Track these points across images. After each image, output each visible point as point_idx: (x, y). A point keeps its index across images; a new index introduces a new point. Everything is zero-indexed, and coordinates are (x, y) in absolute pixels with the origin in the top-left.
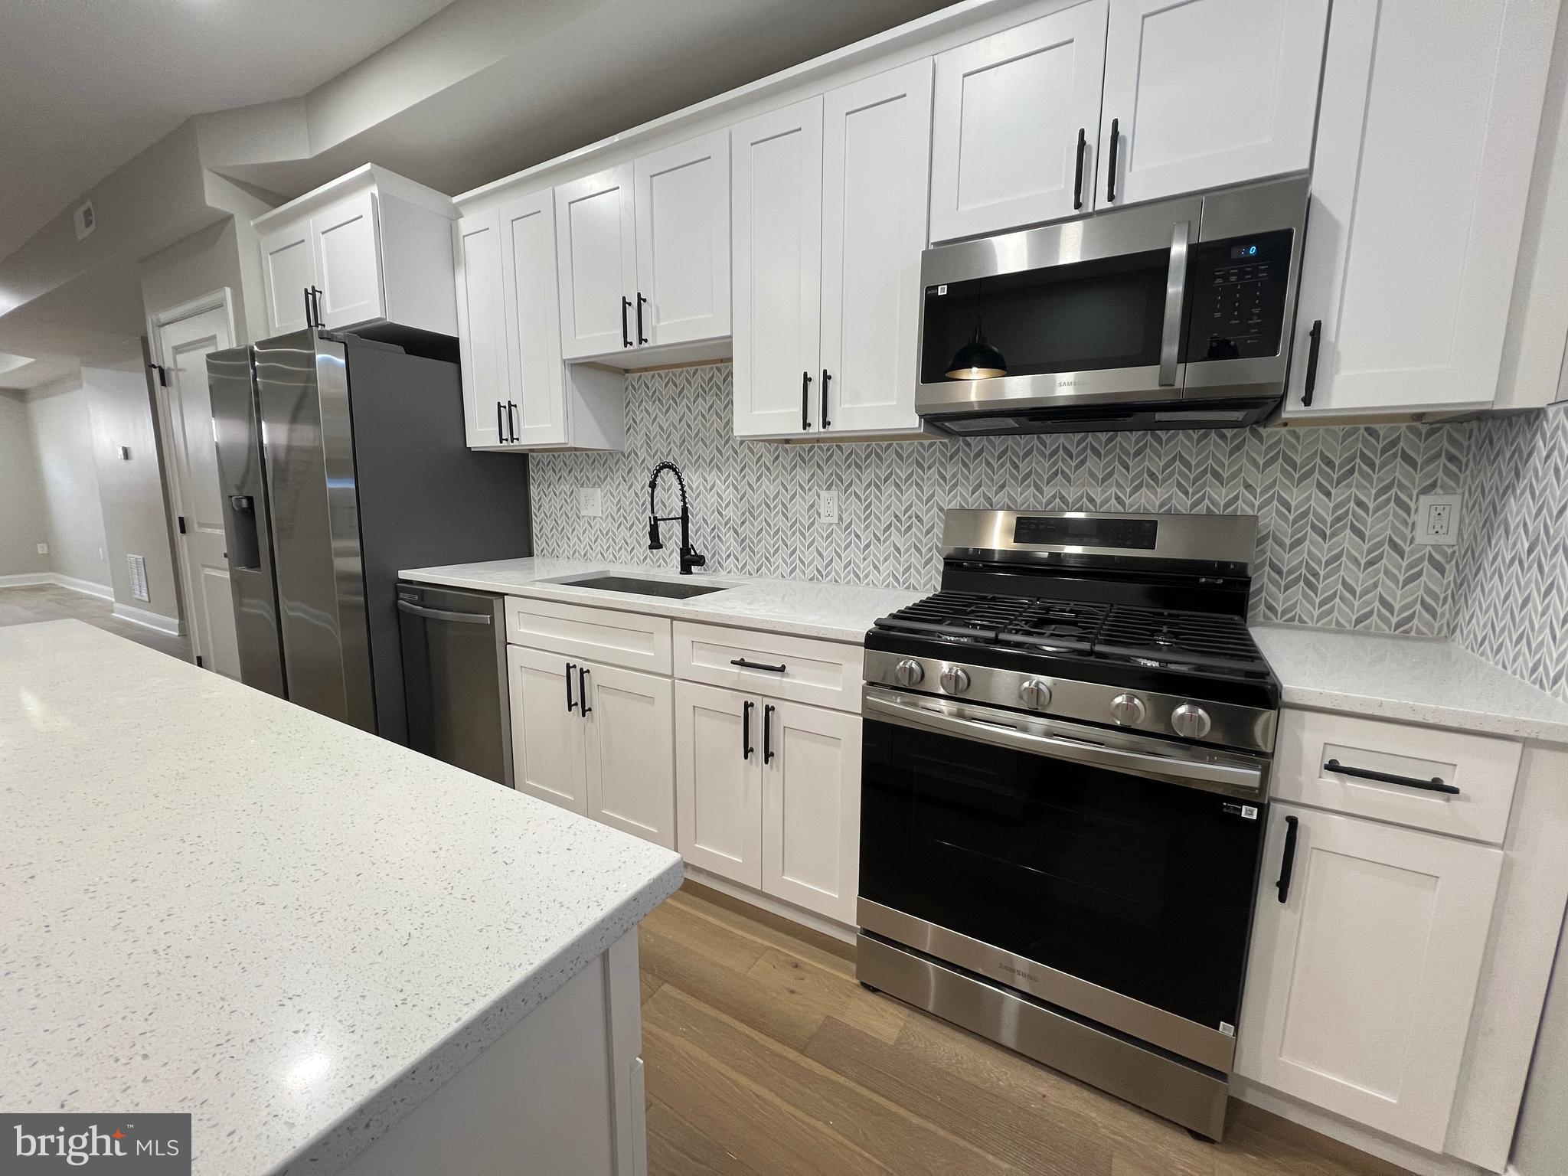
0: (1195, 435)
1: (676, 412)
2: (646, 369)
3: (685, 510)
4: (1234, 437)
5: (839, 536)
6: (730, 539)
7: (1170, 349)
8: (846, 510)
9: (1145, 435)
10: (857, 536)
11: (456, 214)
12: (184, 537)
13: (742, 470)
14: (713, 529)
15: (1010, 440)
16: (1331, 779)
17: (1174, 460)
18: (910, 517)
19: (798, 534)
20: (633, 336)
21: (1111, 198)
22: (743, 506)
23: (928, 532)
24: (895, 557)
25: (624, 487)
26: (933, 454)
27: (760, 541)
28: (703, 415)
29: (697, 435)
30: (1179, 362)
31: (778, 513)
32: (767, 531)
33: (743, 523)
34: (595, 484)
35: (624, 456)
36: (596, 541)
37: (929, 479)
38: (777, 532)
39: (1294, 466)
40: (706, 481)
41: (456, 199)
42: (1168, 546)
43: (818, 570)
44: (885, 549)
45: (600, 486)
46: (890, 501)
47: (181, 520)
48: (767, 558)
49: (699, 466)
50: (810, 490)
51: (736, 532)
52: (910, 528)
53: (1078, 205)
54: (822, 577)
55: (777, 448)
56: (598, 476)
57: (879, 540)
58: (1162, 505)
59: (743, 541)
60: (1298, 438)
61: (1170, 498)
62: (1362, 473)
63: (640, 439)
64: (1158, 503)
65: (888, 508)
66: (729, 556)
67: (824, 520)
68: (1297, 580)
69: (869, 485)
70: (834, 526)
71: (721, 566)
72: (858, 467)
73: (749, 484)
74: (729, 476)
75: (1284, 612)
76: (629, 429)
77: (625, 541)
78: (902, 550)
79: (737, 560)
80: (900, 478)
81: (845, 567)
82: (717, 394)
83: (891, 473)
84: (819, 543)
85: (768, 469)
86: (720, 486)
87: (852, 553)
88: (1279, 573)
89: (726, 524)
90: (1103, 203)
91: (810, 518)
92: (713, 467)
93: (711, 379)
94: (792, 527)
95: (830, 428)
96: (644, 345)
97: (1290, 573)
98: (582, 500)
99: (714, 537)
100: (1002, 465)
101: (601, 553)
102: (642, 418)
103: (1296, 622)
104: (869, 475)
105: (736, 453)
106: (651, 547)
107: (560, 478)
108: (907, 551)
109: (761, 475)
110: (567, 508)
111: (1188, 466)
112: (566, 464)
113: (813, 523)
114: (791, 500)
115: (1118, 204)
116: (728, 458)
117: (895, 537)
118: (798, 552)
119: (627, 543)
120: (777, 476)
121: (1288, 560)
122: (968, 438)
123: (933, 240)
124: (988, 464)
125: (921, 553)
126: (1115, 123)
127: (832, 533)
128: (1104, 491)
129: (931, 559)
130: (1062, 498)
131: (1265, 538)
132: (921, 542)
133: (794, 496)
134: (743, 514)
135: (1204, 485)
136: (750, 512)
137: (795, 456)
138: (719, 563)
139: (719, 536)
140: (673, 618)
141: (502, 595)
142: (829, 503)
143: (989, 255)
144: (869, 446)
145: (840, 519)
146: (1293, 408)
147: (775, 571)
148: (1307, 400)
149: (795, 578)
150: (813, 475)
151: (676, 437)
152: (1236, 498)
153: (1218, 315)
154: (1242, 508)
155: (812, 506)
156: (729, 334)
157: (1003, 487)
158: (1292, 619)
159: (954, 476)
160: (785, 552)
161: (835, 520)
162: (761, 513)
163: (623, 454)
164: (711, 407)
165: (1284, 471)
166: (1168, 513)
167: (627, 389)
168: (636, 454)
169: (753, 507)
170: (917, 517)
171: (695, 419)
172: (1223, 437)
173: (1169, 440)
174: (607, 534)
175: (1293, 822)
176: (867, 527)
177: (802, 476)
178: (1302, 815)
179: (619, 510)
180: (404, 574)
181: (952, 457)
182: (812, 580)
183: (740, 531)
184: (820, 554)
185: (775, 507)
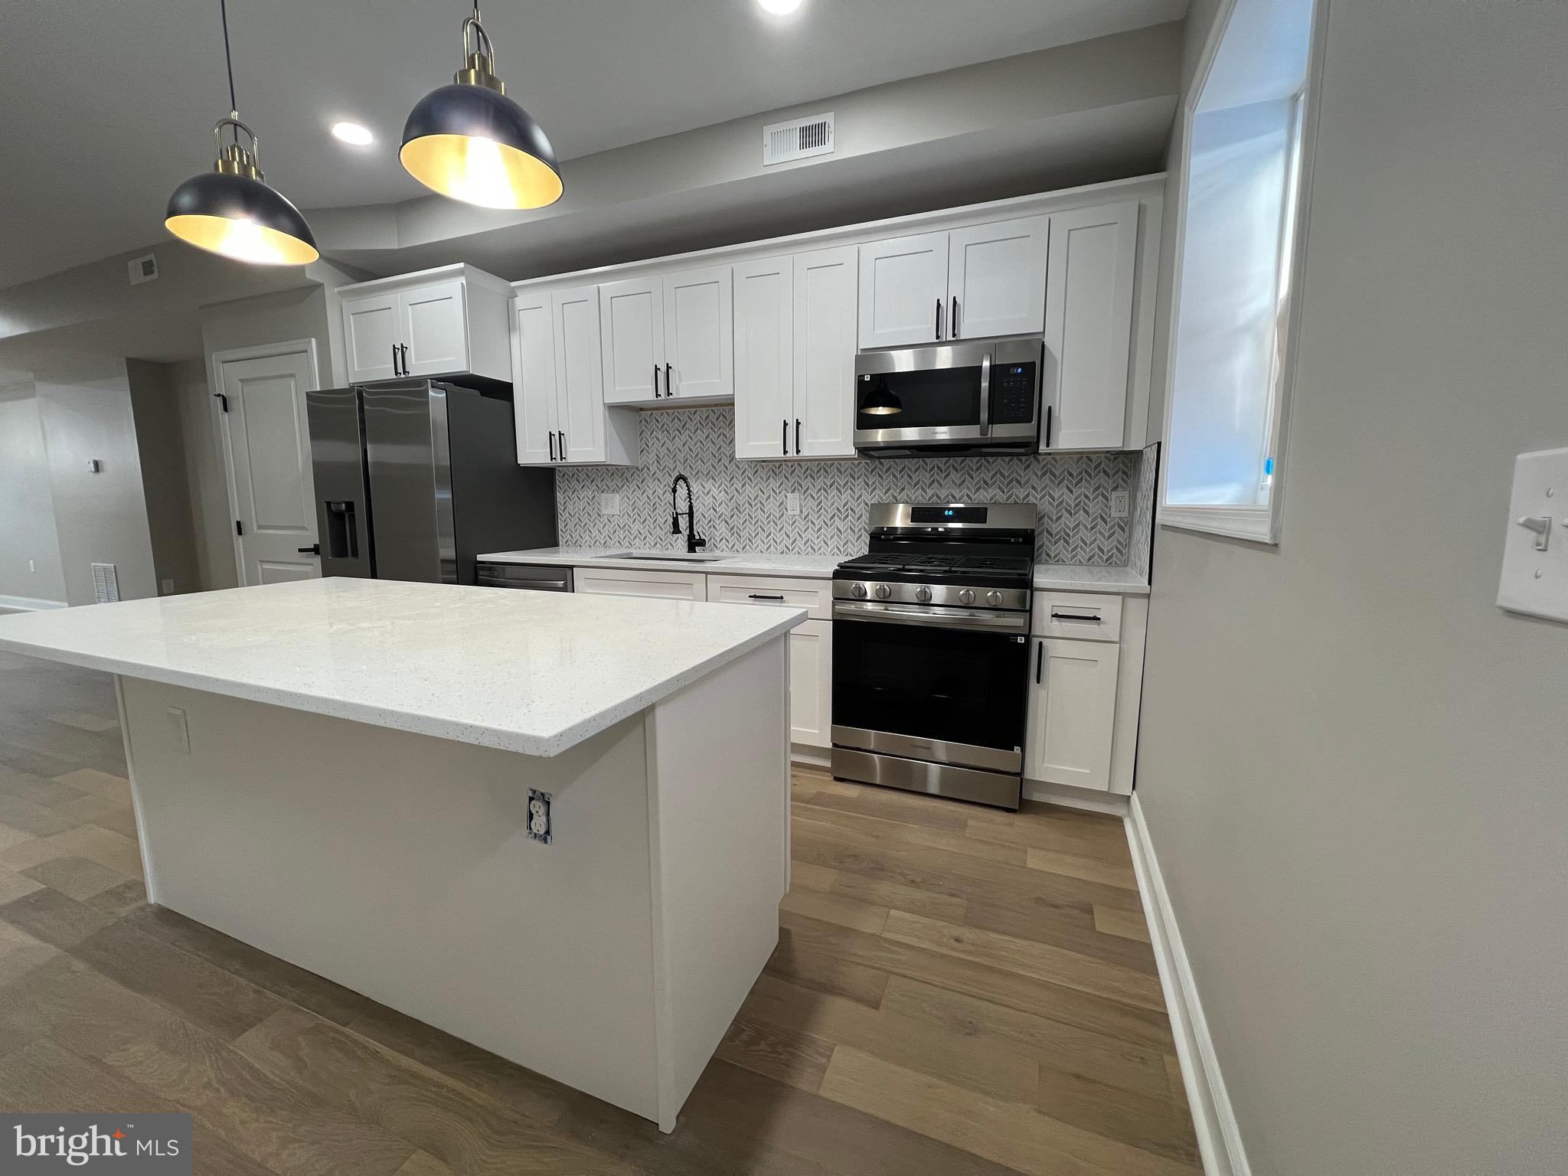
0: (1007, 459)
1: (680, 439)
3: (691, 507)
4: (1026, 460)
5: (801, 524)
6: (722, 528)
7: (984, 416)
8: (805, 506)
9: (981, 460)
10: (812, 522)
11: (513, 294)
12: (240, 538)
13: (731, 480)
14: (710, 521)
15: (906, 461)
16: (1056, 622)
17: (996, 473)
18: (847, 510)
19: (772, 522)
20: (662, 391)
21: (954, 335)
22: (732, 504)
23: (858, 519)
24: (838, 535)
25: (638, 493)
26: (861, 468)
27: (744, 529)
28: (701, 442)
29: (697, 456)
30: (989, 424)
31: (757, 509)
32: (750, 522)
33: (732, 516)
34: (613, 491)
35: (638, 470)
36: (615, 532)
37: (858, 485)
38: (757, 522)
39: (1055, 476)
40: (704, 488)
41: (513, 284)
42: (993, 522)
43: (786, 546)
44: (832, 530)
45: (617, 492)
46: (834, 500)
47: (239, 523)
48: (750, 540)
49: (698, 478)
50: (780, 493)
51: (726, 522)
52: (847, 516)
53: (938, 337)
54: (789, 550)
55: (756, 465)
56: (617, 485)
57: (827, 525)
58: (991, 499)
59: (732, 529)
60: (1056, 462)
61: (995, 495)
62: (1086, 480)
63: (652, 458)
64: (989, 498)
65: (833, 504)
66: (722, 540)
67: (790, 512)
68: (1060, 539)
69: (820, 489)
70: (797, 517)
71: (716, 547)
72: (813, 478)
73: (736, 490)
74: (721, 483)
75: (1055, 557)
76: (642, 451)
77: (639, 532)
78: (842, 531)
79: (728, 542)
80: (840, 485)
81: (805, 544)
82: (712, 428)
83: (834, 481)
84: (788, 529)
86: (714, 491)
87: (810, 534)
88: (1051, 535)
89: (719, 517)
90: (950, 338)
91: (780, 511)
92: (709, 478)
93: (707, 417)
94: (767, 518)
95: (801, 454)
96: (671, 397)
97: (1056, 535)
98: (603, 504)
99: (710, 527)
100: (902, 477)
101: (619, 542)
102: (653, 444)
103: (1060, 562)
104: (819, 483)
105: (727, 468)
107: (584, 486)
108: (845, 531)
109: (745, 483)
110: (589, 509)
111: (1004, 476)
112: (588, 476)
113: (782, 515)
114: (766, 500)
115: (958, 339)
116: (720, 472)
117: (838, 522)
118: (772, 535)
119: (641, 534)
121: (1055, 528)
122: (881, 460)
123: (861, 347)
124: (894, 476)
125: (854, 532)
126: (955, 298)
127: (795, 521)
128: (961, 492)
129: (861, 536)
130: (937, 496)
131: (1043, 516)
132: (854, 525)
133: (769, 497)
134: (732, 510)
135: (1012, 488)
136: (737, 508)
137: (769, 471)
138: (714, 545)
139: (714, 526)
140: (707, 573)
141: (571, 567)
142: (793, 501)
143: (891, 360)
144: (819, 464)
145: (801, 511)
146: (1042, 448)
147: (755, 548)
148: (1048, 446)
149: (770, 552)
150: (782, 484)
151: (681, 457)
152: (1028, 495)
153: (1005, 401)
154: (1031, 499)
155: (782, 503)
156: (732, 393)
157: (903, 489)
158: (1058, 561)
159: (874, 483)
160: (762, 535)
161: (798, 512)
162: (745, 509)
163: (637, 468)
164: (707, 437)
165: (1050, 479)
166: (995, 503)
167: (641, 422)
168: (648, 469)
169: (739, 505)
170: (852, 510)
171: (695, 444)
172: (1020, 460)
173: (993, 462)
174: (624, 527)
175: (1041, 644)
176: (819, 517)
177: (774, 483)
178: (1045, 642)
179: (634, 509)
180: (480, 557)
181: (872, 471)
182: (782, 553)
183: (730, 522)
184: (788, 536)
185: (755, 505)
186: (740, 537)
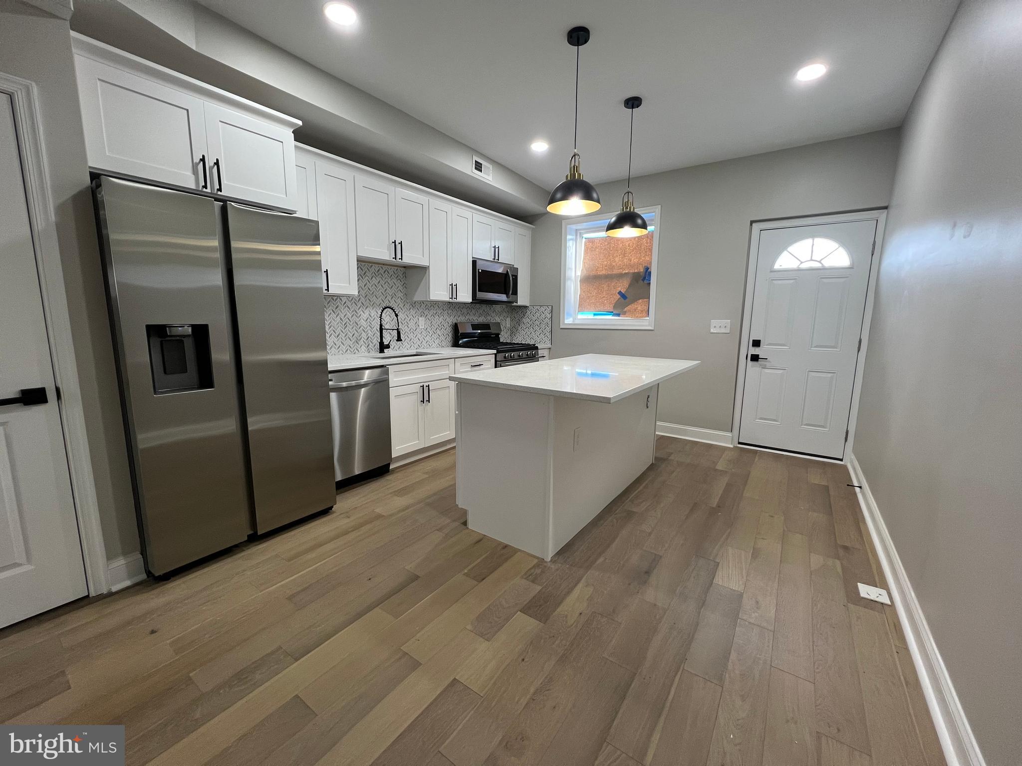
5: (424, 333)
8: (426, 324)
10: (429, 332)
18: (442, 325)
19: (412, 333)
21: (498, 260)
24: (438, 338)
31: (405, 326)
37: (445, 314)
38: (405, 333)
43: (419, 345)
44: (436, 336)
46: (438, 320)
49: (374, 307)
50: (415, 317)
52: (442, 329)
53: (495, 260)
57: (434, 333)
65: (436, 323)
67: (420, 327)
69: (432, 316)
70: (423, 329)
72: (428, 309)
78: (440, 336)
80: (439, 313)
81: (426, 343)
83: (437, 312)
84: (419, 336)
87: (427, 338)
91: (415, 327)
94: (410, 330)
104: (432, 312)
114: (409, 321)
115: (499, 262)
117: (438, 332)
118: (412, 340)
120: (405, 312)
123: (473, 256)
125: (444, 336)
126: (498, 246)
127: (422, 332)
129: (447, 337)
132: (444, 333)
133: (410, 319)
140: (455, 358)
142: (422, 321)
145: (425, 327)
150: (416, 312)
155: (416, 323)
156: (428, 265)
159: (451, 313)
160: (408, 340)
161: (423, 327)
168: (341, 299)
176: (431, 329)
177: (413, 312)
184: (419, 340)
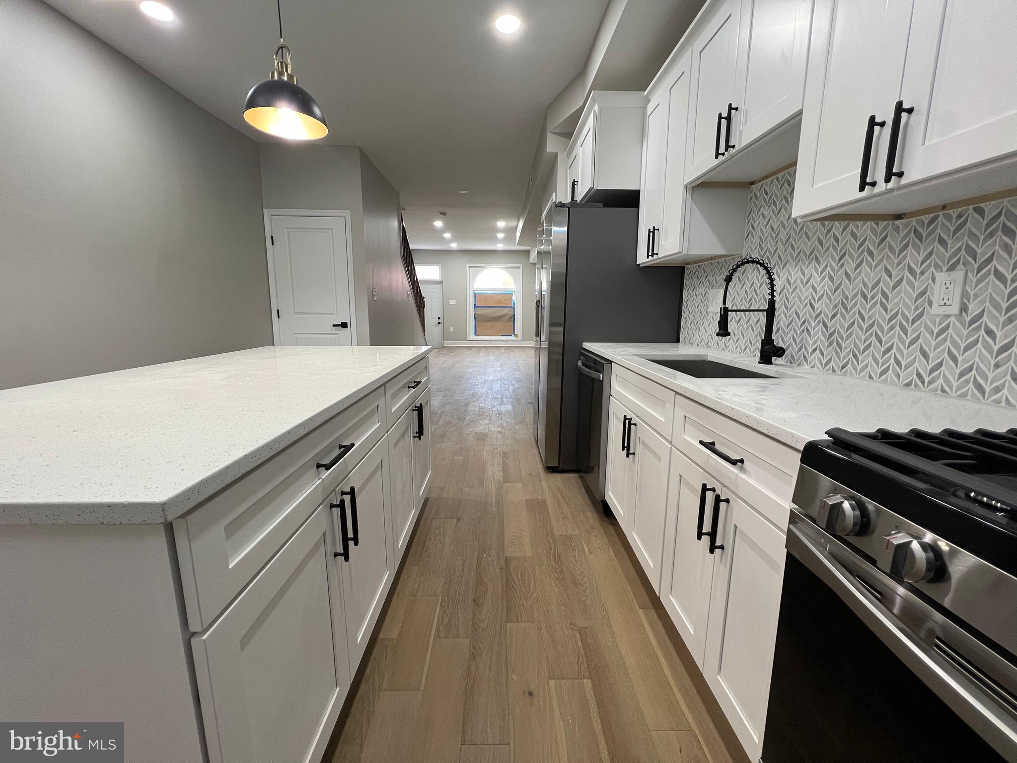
2: (766, 177)
5: (959, 332)
6: (818, 335)
8: (977, 296)
10: (990, 332)
11: (647, 103)
13: (840, 259)
14: (804, 322)
19: (897, 328)
22: (838, 297)
25: (738, 287)
27: (850, 336)
31: (876, 303)
32: (860, 325)
33: (834, 316)
38: (872, 325)
41: (646, 92)
48: (855, 356)
49: (799, 261)
50: (922, 273)
51: (825, 326)
54: (923, 383)
55: (885, 228)
59: (831, 335)
63: (755, 242)
66: (815, 350)
67: (936, 310)
70: (953, 319)
71: (806, 360)
72: (1009, 232)
73: (846, 273)
74: (826, 266)
76: (749, 235)
79: (823, 354)
84: (928, 341)
85: (871, 254)
87: (977, 356)
89: (817, 317)
91: (917, 309)
92: (812, 260)
94: (890, 320)
98: (710, 300)
99: (803, 331)
102: (759, 224)
106: (718, 335)
107: (700, 282)
110: (701, 306)
112: (704, 272)
113: (920, 316)
114: (894, 288)
116: (828, 249)
118: (894, 350)
120: (881, 260)
127: (947, 327)
133: (899, 282)
134: (836, 306)
136: (843, 303)
137: (909, 233)
138: (805, 357)
139: (808, 330)
140: (677, 393)
141: (610, 362)
142: (947, 288)
145: (964, 308)
147: (862, 370)
149: (885, 381)
150: (930, 254)
155: (923, 293)
160: (876, 350)
161: (956, 309)
162: (856, 304)
163: (741, 258)
167: (751, 199)
169: (847, 298)
177: (913, 257)
180: (586, 346)
182: (908, 385)
183: (829, 325)
184: (925, 355)
185: (873, 297)
186: (841, 348)
